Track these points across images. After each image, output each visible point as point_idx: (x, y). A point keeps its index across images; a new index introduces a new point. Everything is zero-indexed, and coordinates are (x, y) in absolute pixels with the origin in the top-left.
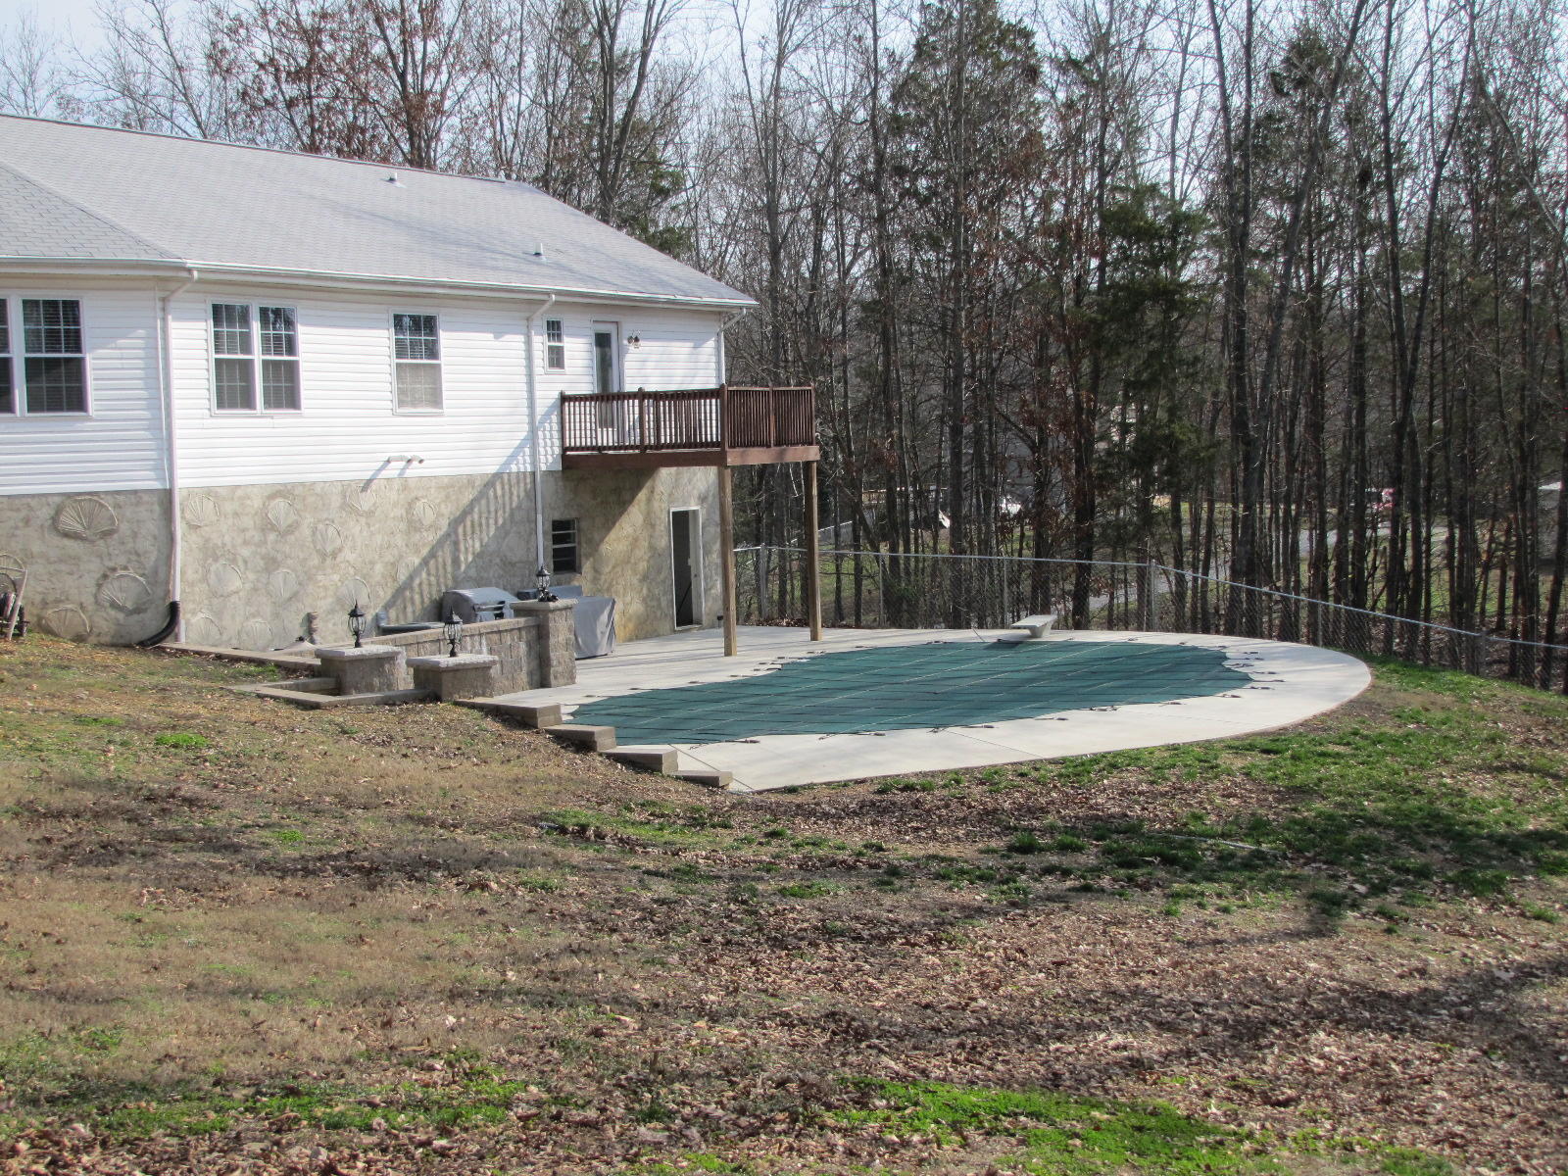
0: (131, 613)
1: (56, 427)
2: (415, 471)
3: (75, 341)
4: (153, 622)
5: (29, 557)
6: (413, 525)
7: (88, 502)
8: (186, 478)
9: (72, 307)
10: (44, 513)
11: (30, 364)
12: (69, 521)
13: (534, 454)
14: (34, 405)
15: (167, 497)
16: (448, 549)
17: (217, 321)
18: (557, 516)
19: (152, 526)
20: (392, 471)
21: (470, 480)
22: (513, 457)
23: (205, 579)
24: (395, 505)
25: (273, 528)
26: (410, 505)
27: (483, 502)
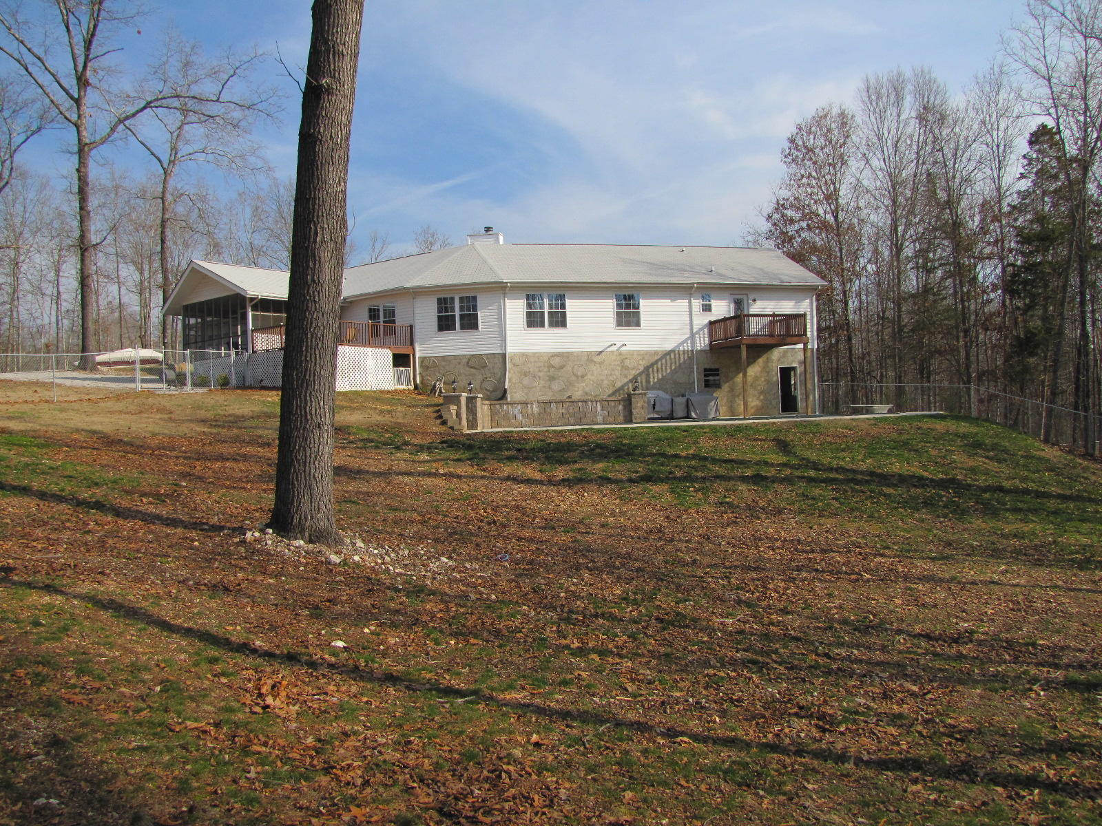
0: (491, 392)
1: (469, 335)
2: (623, 349)
3: (475, 308)
4: (499, 394)
5: (460, 374)
6: (624, 368)
7: (478, 357)
8: (510, 350)
9: (475, 298)
10: (465, 361)
11: (461, 315)
12: (472, 363)
13: (692, 344)
14: (462, 328)
15: (504, 356)
16: (644, 376)
17: (528, 300)
18: (707, 366)
19: (499, 365)
20: (614, 348)
21: (656, 353)
22: (682, 343)
23: (520, 382)
24: (615, 360)
25: (553, 367)
26: (623, 361)
27: (664, 361)
